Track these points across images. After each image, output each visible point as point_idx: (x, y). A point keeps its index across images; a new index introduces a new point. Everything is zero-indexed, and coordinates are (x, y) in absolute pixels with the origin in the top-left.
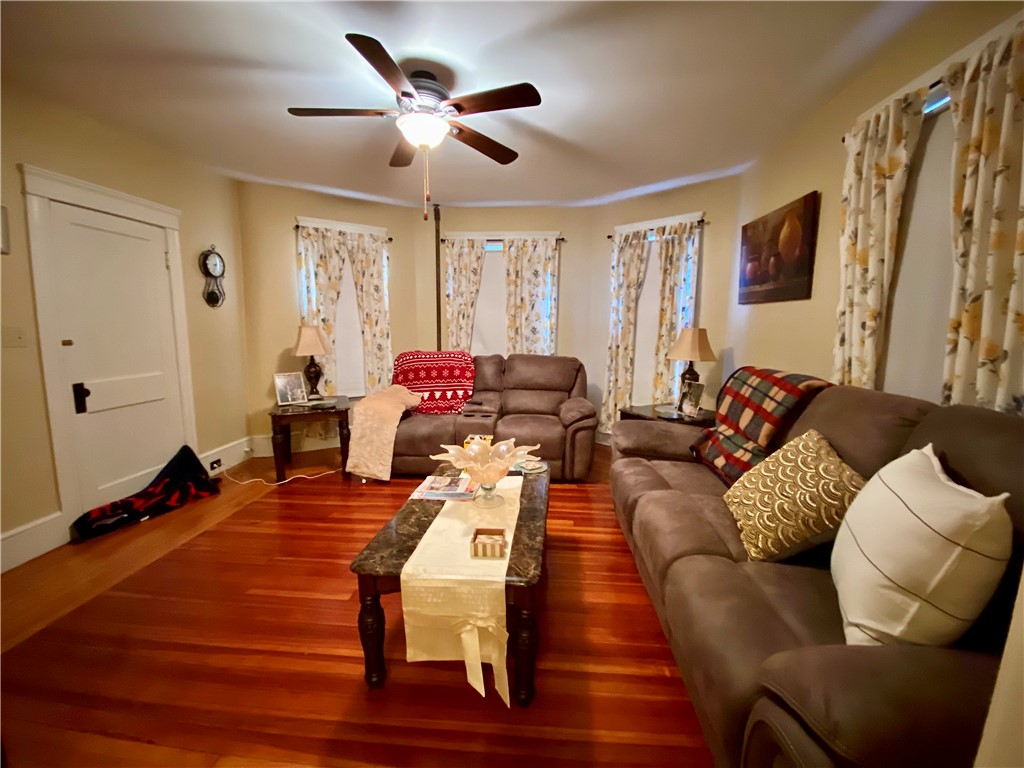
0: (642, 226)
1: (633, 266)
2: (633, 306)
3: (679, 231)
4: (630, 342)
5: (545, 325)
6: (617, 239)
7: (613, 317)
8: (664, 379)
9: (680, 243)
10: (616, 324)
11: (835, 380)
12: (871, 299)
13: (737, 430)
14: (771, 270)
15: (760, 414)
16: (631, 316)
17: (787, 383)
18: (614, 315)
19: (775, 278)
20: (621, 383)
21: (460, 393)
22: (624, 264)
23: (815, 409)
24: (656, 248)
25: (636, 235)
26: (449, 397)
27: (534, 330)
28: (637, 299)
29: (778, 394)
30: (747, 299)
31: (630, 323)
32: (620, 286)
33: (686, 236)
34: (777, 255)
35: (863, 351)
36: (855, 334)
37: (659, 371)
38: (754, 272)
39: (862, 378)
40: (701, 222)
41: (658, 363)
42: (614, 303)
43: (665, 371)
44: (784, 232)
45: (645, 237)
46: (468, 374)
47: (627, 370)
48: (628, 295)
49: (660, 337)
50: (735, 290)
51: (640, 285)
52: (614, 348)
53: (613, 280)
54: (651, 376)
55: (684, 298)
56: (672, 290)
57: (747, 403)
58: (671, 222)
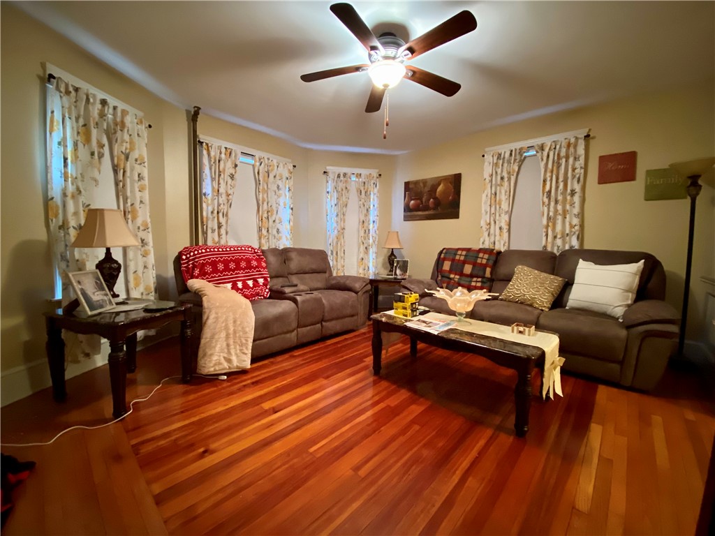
0: (348, 171)
2: (344, 218)
4: (343, 240)
5: (285, 228)
6: (331, 175)
13: (462, 275)
14: (431, 205)
15: (477, 265)
16: (342, 225)
17: (486, 251)
19: (435, 209)
21: (261, 281)
22: (338, 191)
25: (344, 175)
26: (251, 286)
27: (278, 231)
29: (484, 256)
31: (342, 228)
32: (335, 205)
34: (436, 199)
37: (361, 257)
38: (417, 205)
40: (380, 175)
44: (440, 188)
45: (350, 177)
46: (264, 264)
47: (342, 258)
48: (340, 211)
49: (361, 237)
50: (400, 214)
52: (334, 244)
54: (355, 260)
55: (374, 215)
56: (368, 211)
58: (365, 172)
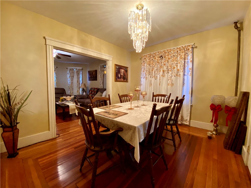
0: (73, 68)
1: (72, 74)
2: (72, 80)
3: (79, 69)
4: (72, 86)
6: (68, 69)
7: (69, 82)
8: (79, 91)
9: (79, 71)
10: (69, 83)
11: (100, 88)
12: (102, 81)
13: (92, 94)
14: (93, 77)
15: (94, 92)
16: (72, 82)
17: (97, 88)
18: (69, 81)
19: (93, 78)
20: (71, 92)
22: (70, 73)
23: (99, 90)
24: (75, 72)
25: (72, 69)
28: (73, 79)
29: (96, 90)
30: (89, 80)
31: (72, 83)
32: (70, 77)
33: (80, 71)
34: (93, 75)
35: (102, 85)
36: (101, 84)
37: (78, 90)
38: (90, 77)
39: (102, 88)
40: (82, 69)
41: (77, 89)
42: (69, 79)
43: (79, 90)
44: (94, 73)
45: (74, 70)
47: (72, 90)
48: (71, 78)
49: (78, 85)
50: (88, 79)
51: (73, 77)
52: (69, 87)
53: (68, 75)
54: (76, 91)
55: (81, 79)
56: (79, 78)
57: (93, 91)
58: (78, 68)
